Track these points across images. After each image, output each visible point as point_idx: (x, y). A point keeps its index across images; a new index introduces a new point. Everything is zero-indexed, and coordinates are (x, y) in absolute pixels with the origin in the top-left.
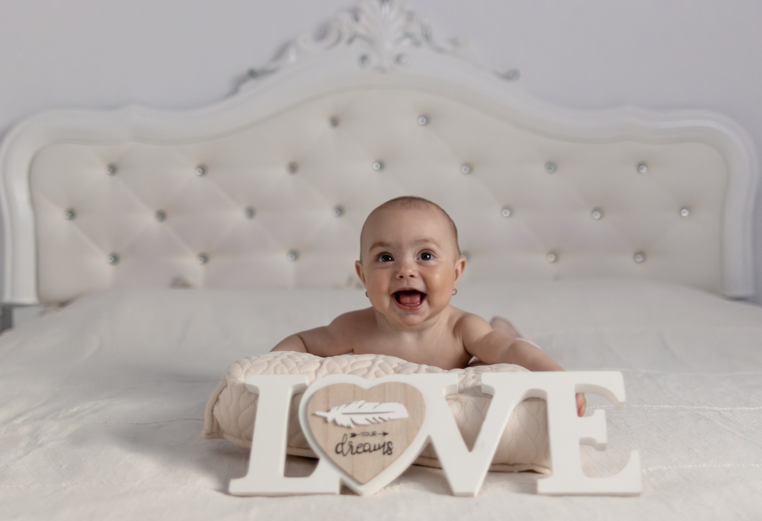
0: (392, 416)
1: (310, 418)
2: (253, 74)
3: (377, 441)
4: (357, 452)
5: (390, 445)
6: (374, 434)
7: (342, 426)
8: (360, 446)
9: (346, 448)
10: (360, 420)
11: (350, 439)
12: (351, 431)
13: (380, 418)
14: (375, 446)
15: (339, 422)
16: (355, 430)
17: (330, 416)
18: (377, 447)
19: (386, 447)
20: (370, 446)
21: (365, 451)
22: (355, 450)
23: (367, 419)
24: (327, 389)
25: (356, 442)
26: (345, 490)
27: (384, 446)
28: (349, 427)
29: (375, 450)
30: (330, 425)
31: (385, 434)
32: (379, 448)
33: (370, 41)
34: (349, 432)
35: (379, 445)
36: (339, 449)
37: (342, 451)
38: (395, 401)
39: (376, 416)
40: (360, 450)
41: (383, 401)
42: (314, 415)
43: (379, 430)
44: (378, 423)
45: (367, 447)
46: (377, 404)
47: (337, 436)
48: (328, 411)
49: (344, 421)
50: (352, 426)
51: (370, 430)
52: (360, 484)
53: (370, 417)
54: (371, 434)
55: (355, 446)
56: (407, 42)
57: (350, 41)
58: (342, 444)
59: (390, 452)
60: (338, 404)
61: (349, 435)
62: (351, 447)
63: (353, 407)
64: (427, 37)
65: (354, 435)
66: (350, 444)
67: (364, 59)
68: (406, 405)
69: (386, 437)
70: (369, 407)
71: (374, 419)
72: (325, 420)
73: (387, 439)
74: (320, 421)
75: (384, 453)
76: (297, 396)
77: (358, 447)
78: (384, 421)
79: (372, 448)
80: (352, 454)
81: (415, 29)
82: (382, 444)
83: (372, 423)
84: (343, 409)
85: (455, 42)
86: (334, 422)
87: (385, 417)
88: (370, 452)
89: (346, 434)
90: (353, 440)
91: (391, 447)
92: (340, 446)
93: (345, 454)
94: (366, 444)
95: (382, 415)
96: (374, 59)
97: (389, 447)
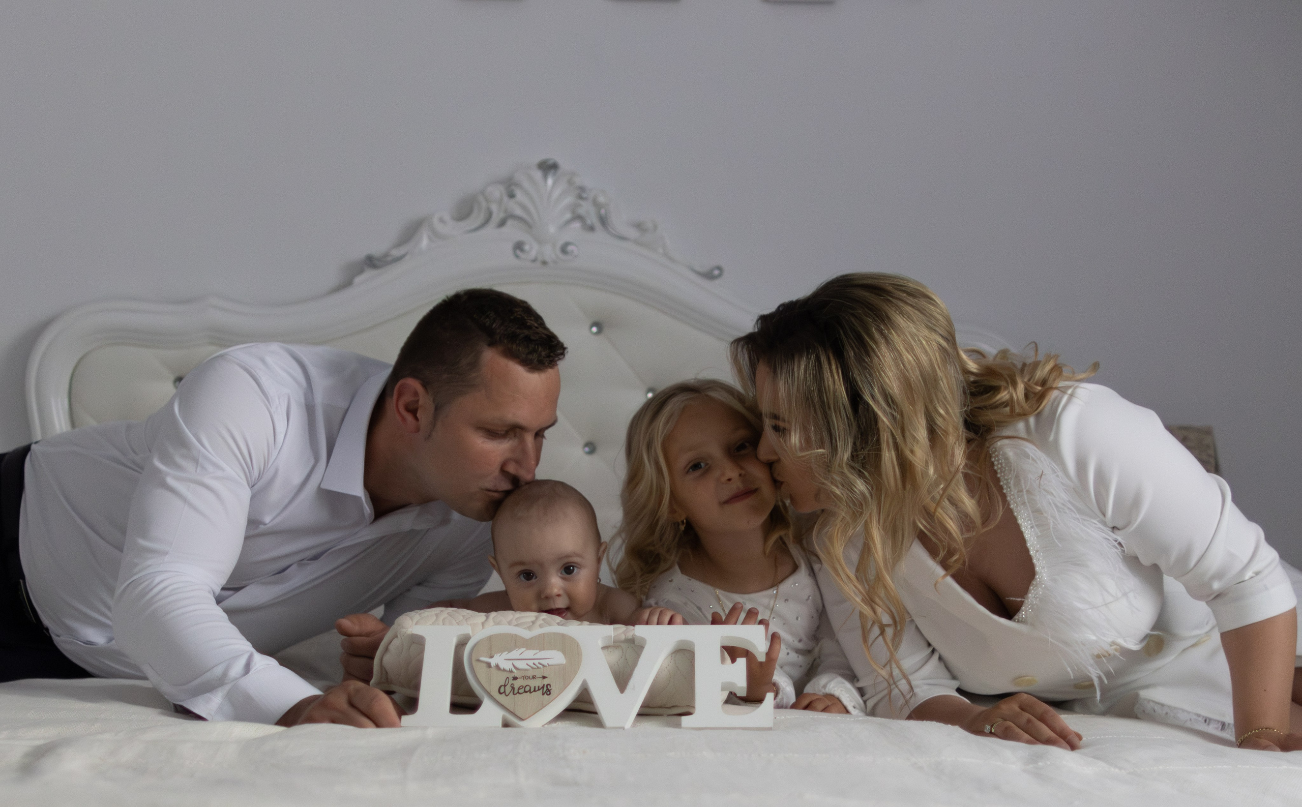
0: (550, 662)
1: (474, 663)
2: (372, 262)
3: (538, 683)
4: (518, 693)
5: (549, 686)
6: (534, 677)
7: (504, 670)
8: (521, 687)
9: (508, 689)
10: (522, 665)
11: (511, 682)
12: (513, 675)
13: (539, 663)
14: (535, 687)
15: (502, 667)
16: (516, 673)
17: (493, 662)
18: (537, 689)
19: (545, 689)
20: (530, 687)
21: (525, 692)
22: (516, 691)
23: (527, 664)
24: (490, 639)
25: (517, 684)
26: (506, 725)
27: (543, 687)
28: (511, 671)
29: (535, 691)
30: (494, 671)
31: (544, 677)
32: (539, 690)
33: (527, 224)
34: (511, 676)
35: (539, 687)
36: (502, 690)
37: (505, 692)
38: (554, 649)
39: (536, 662)
40: (521, 691)
41: (542, 649)
42: (478, 660)
43: (539, 674)
44: (538, 668)
45: (528, 689)
46: (538, 651)
47: (499, 679)
48: (492, 657)
49: (507, 666)
50: (514, 670)
51: (530, 674)
52: (522, 719)
53: (531, 663)
54: (531, 678)
55: (516, 687)
56: (577, 225)
57: (502, 223)
58: (505, 686)
59: (548, 693)
60: (501, 651)
61: (511, 679)
62: (513, 688)
63: (515, 654)
64: (603, 221)
65: (515, 678)
66: (512, 686)
67: (519, 247)
68: (564, 653)
69: (545, 680)
70: (530, 654)
71: (534, 664)
72: (489, 665)
73: (546, 682)
74: (485, 665)
75: (543, 694)
76: (461, 645)
77: (519, 689)
78: (544, 666)
79: (532, 690)
80: (514, 694)
81: (586, 208)
82: (541, 686)
83: (532, 668)
84: (505, 655)
85: (639, 226)
86: (497, 666)
87: (544, 662)
88: (531, 693)
89: (508, 678)
90: (515, 682)
91: (550, 689)
92: (503, 688)
93: (507, 694)
94: (526, 686)
95: (541, 661)
96: (532, 249)
97: (547, 689)
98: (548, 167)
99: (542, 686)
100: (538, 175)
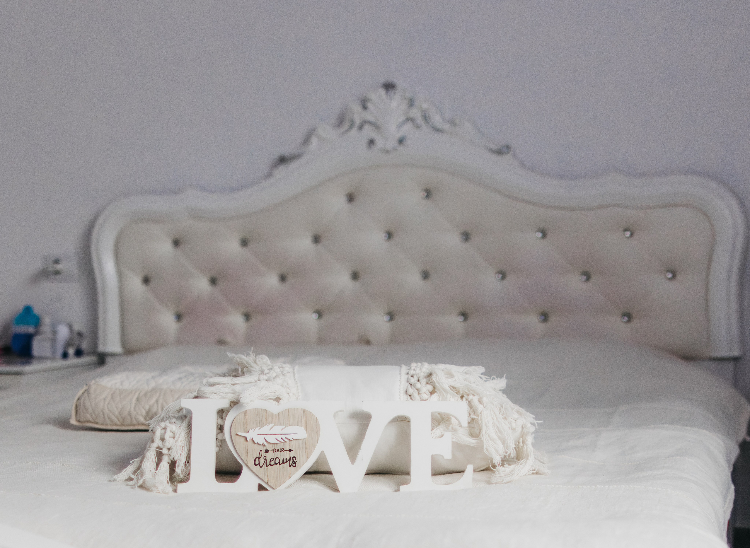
0: (296, 436)
1: (234, 437)
2: (283, 160)
3: (285, 455)
4: (270, 464)
5: (294, 459)
6: (282, 450)
7: (258, 444)
8: (272, 459)
9: (262, 461)
10: (272, 439)
11: (264, 454)
12: (265, 448)
13: (286, 438)
14: (283, 460)
15: (256, 440)
16: (269, 447)
17: (249, 436)
18: (285, 461)
20: (279, 459)
21: (275, 463)
22: (268, 463)
23: (276, 438)
25: (269, 456)
27: (290, 460)
28: (263, 445)
29: (283, 463)
30: (250, 442)
31: (290, 450)
32: (286, 462)
33: (376, 126)
34: (263, 448)
35: (286, 459)
36: (257, 463)
37: (259, 464)
38: (297, 424)
39: (283, 437)
40: (273, 463)
41: (288, 424)
42: (237, 434)
43: (286, 446)
44: (285, 441)
45: (277, 461)
46: (284, 427)
47: (255, 451)
48: (248, 432)
49: (260, 440)
50: (266, 444)
51: (279, 447)
52: (271, 486)
53: (279, 437)
54: (280, 451)
55: (268, 459)
57: (361, 128)
58: (259, 458)
59: (294, 464)
61: (264, 451)
62: (266, 460)
63: (266, 429)
64: (426, 119)
65: (267, 451)
66: (265, 458)
67: (371, 142)
68: (306, 427)
69: (292, 452)
70: (277, 429)
71: (282, 439)
72: (245, 438)
73: (292, 454)
74: (243, 439)
75: (290, 466)
77: (270, 461)
78: (290, 440)
79: (281, 462)
80: (267, 466)
81: (415, 113)
83: (280, 442)
84: (258, 431)
86: (252, 440)
87: (291, 437)
88: (280, 465)
89: (261, 450)
90: (267, 454)
91: (295, 461)
92: (257, 459)
93: (261, 466)
94: (277, 458)
95: (287, 436)
96: (380, 143)
97: (293, 461)
98: (389, 87)
99: (289, 458)
100: (382, 92)
